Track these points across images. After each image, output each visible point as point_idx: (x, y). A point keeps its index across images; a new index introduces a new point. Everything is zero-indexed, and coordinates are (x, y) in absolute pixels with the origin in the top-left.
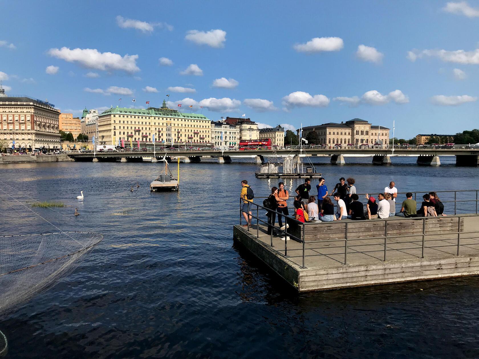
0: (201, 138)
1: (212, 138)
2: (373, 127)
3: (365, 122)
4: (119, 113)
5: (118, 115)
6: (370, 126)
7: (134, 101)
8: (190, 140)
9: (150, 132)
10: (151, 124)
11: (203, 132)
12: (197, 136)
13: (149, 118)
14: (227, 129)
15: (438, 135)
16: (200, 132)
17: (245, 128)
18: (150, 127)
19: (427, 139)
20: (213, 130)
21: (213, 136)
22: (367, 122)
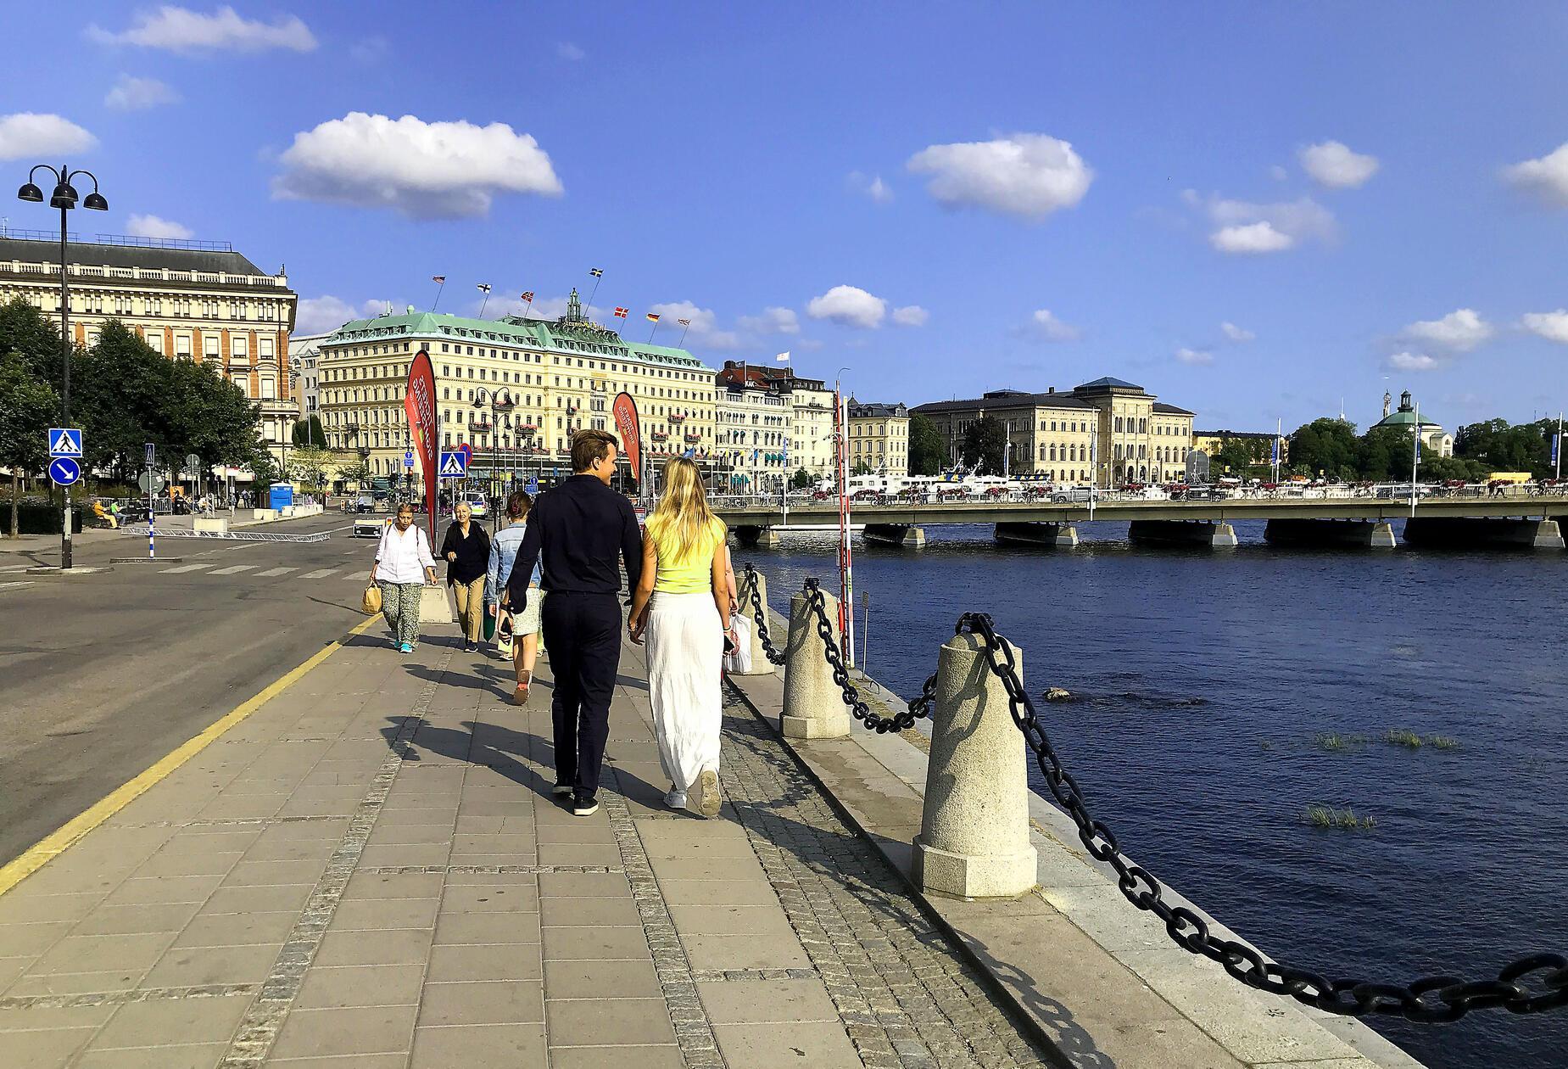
0: (688, 439)
1: (719, 439)
2: (1159, 409)
3: (1136, 392)
4: (440, 334)
5: (440, 344)
6: (1150, 403)
7: (485, 288)
8: (657, 445)
9: (542, 413)
10: (543, 384)
11: (694, 415)
12: (678, 428)
13: (538, 359)
14: (758, 405)
15: (1235, 435)
16: (686, 414)
17: (800, 404)
18: (541, 392)
19: (1214, 444)
20: (723, 410)
21: (723, 430)
22: (1143, 389)
